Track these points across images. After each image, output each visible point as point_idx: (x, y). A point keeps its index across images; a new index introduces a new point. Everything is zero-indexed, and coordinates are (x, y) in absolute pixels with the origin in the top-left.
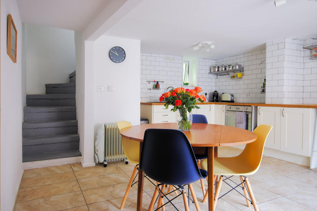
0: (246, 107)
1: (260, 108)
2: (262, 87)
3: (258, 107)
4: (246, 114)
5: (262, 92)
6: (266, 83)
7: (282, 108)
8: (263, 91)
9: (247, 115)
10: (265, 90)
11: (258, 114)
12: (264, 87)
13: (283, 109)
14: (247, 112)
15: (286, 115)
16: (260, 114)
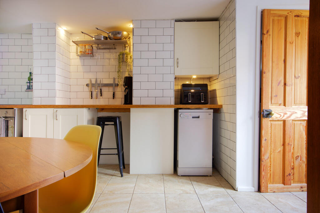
0: (6, 110)
1: (26, 110)
2: (28, 83)
3: (24, 110)
4: (6, 120)
5: (27, 89)
6: (34, 77)
7: (55, 109)
8: (30, 88)
9: (7, 122)
10: (32, 87)
11: (24, 120)
12: (30, 83)
13: (57, 111)
14: (6, 117)
15: (60, 117)
16: (26, 119)
